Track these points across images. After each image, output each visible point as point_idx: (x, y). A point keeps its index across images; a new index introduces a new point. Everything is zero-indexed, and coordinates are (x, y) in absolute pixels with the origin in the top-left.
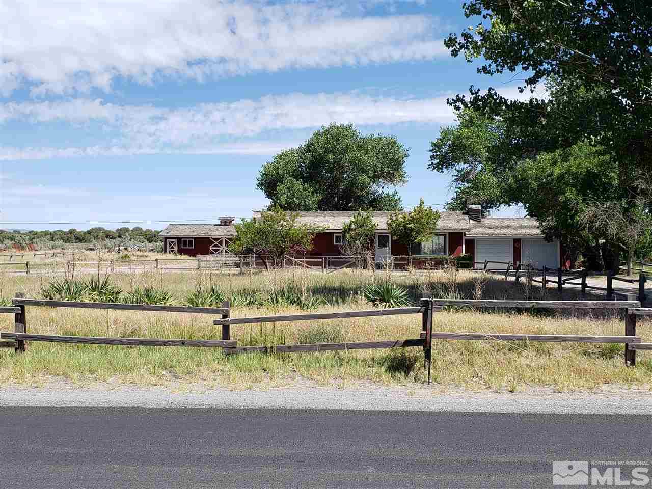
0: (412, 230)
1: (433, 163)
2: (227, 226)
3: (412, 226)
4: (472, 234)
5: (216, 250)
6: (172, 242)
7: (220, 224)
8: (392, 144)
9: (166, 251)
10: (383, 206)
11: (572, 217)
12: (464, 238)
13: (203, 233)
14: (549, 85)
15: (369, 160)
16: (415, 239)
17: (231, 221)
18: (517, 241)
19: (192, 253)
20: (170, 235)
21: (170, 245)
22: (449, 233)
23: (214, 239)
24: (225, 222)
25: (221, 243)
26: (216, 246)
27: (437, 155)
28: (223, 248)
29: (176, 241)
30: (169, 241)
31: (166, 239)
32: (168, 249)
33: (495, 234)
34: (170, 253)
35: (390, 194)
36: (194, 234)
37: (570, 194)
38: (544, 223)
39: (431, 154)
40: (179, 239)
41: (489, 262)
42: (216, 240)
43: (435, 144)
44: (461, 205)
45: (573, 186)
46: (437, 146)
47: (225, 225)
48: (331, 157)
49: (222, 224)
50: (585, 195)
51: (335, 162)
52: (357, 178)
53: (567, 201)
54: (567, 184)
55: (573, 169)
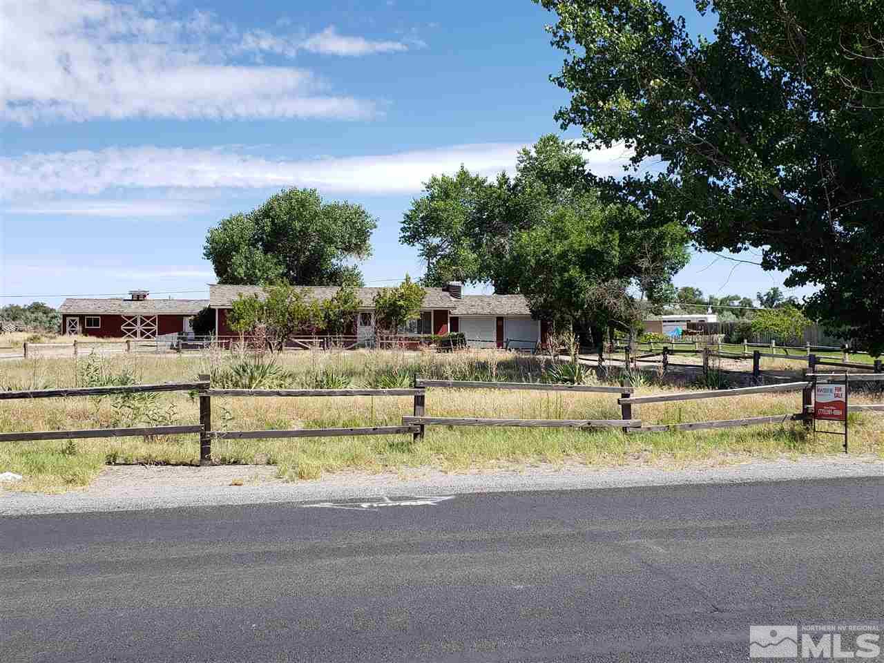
0: (401, 307)
1: (404, 236)
2: (141, 302)
3: (401, 303)
4: (456, 313)
5: (129, 331)
6: (73, 321)
7: (131, 298)
8: (359, 213)
9: (64, 332)
10: (345, 281)
11: (577, 295)
12: (449, 316)
13: (112, 310)
14: (521, 159)
15: (337, 229)
16: (404, 317)
17: (145, 296)
18: (500, 319)
19: (99, 334)
20: (71, 311)
21: (70, 324)
22: (435, 311)
23: (126, 317)
24: (138, 297)
25: (135, 322)
26: (129, 325)
27: (410, 228)
28: (139, 328)
29: (77, 319)
30: (68, 319)
31: (65, 316)
32: (68, 329)
33: (480, 311)
34: (70, 334)
35: (350, 267)
36: (101, 311)
37: (574, 272)
38: (532, 302)
39: (402, 225)
40: (82, 317)
41: (511, 340)
42: (129, 318)
43: (408, 216)
44: (435, 280)
45: (575, 264)
46: (409, 218)
47: (138, 300)
48: (297, 225)
49: (134, 299)
50: (588, 273)
51: (301, 230)
52: (325, 249)
53: (571, 277)
54: (569, 262)
55: (576, 246)
